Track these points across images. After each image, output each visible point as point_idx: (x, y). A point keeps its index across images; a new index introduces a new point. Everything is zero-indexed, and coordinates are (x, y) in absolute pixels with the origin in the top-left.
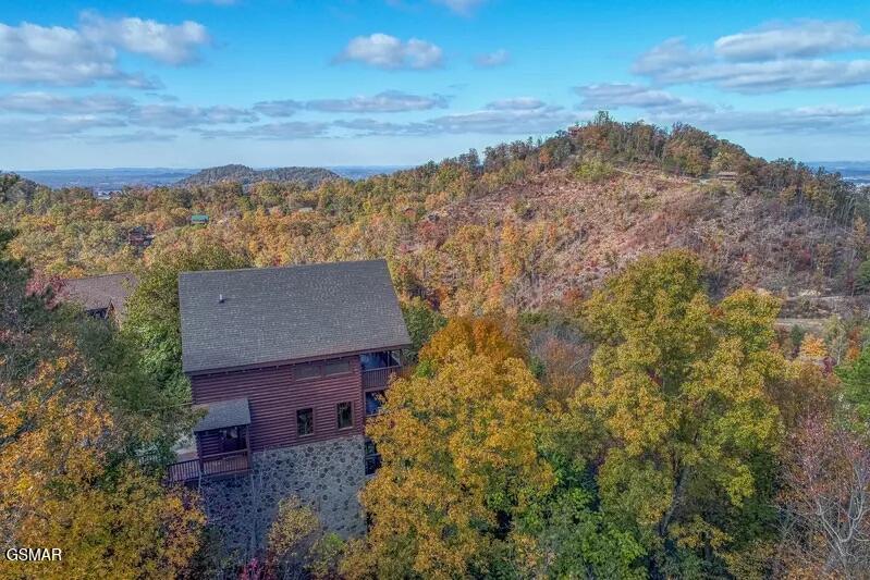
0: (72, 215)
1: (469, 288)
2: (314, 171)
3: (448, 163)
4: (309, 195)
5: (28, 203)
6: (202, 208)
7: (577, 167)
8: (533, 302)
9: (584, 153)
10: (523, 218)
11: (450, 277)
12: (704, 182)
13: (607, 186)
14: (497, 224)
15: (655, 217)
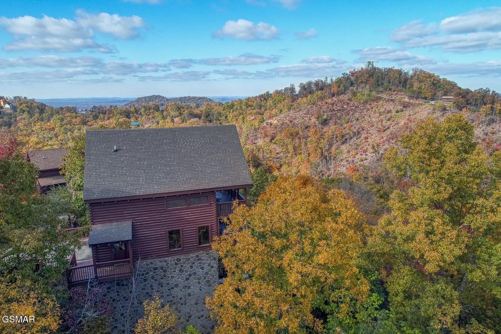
0: (64, 122)
1: (289, 164)
2: (200, 98)
3: (278, 92)
4: (197, 111)
5: (40, 115)
6: (137, 118)
7: (354, 94)
8: (328, 173)
9: (358, 85)
10: (322, 124)
11: (278, 158)
12: (433, 102)
13: (373, 105)
14: (307, 127)
15: (402, 123)
